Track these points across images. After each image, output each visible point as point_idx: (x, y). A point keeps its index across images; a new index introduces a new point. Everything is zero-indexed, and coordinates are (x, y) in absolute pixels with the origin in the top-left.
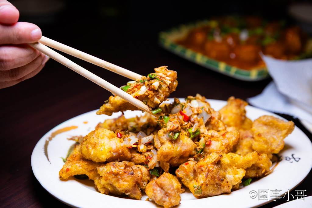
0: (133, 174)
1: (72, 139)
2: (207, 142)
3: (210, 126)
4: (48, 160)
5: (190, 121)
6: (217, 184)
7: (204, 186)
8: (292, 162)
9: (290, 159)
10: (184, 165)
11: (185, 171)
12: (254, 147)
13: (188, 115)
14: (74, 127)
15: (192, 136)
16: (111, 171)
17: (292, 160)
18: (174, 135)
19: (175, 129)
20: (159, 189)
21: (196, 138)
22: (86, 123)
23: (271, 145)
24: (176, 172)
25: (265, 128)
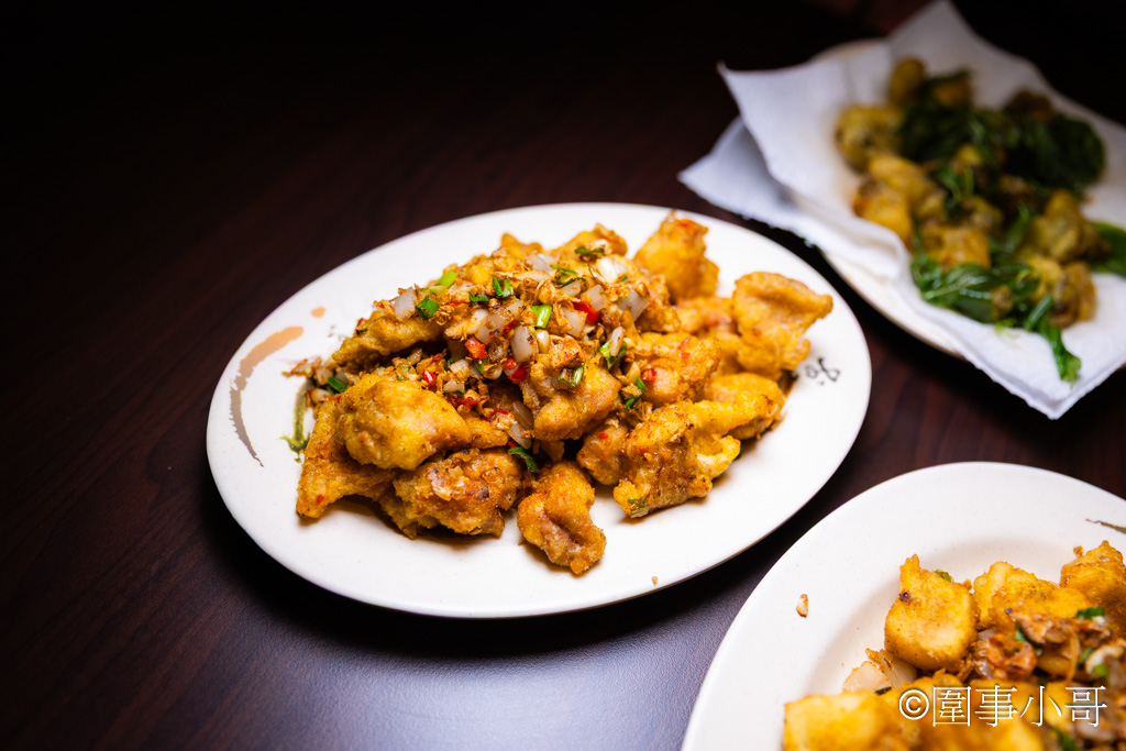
0: (488, 496)
1: (294, 373)
2: (646, 373)
3: (646, 325)
4: (253, 454)
5: (602, 322)
6: (679, 486)
7: (651, 496)
8: (822, 383)
9: (817, 372)
10: (595, 442)
11: (598, 453)
12: (742, 358)
13: (597, 308)
14: (293, 333)
15: (610, 365)
16: (431, 494)
17: (822, 376)
18: (573, 375)
19: (572, 361)
20: (555, 529)
21: (619, 365)
22: (318, 313)
23: (782, 353)
24: (579, 457)
25: (763, 307)
